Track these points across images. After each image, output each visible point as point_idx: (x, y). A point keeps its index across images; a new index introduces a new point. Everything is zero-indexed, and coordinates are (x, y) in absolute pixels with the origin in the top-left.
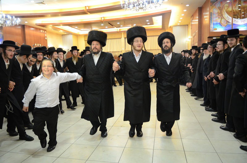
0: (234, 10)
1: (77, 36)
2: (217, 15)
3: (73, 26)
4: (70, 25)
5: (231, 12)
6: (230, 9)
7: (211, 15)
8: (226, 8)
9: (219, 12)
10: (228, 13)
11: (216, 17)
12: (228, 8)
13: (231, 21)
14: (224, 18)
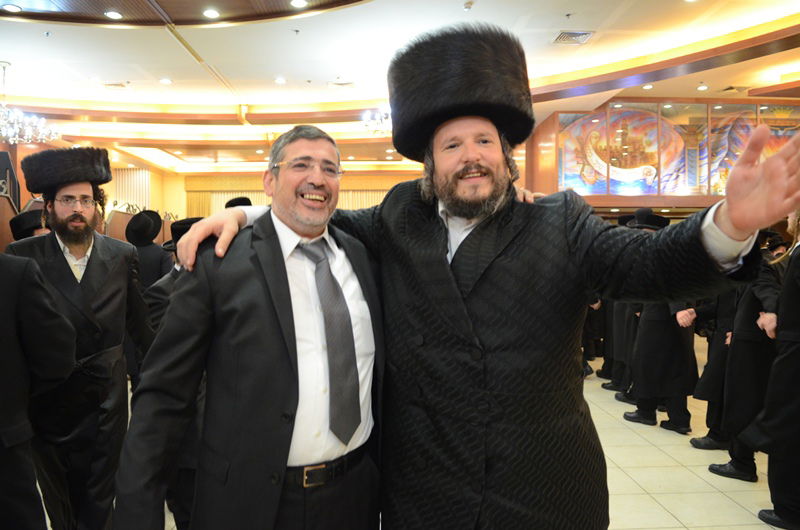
0: (611, 147)
1: (162, 175)
2: (573, 156)
3: (170, 151)
4: (164, 146)
5: (605, 150)
6: (603, 144)
7: (559, 153)
8: (594, 141)
9: (579, 149)
10: (599, 152)
11: (572, 160)
12: (597, 142)
13: (604, 173)
14: (589, 164)
